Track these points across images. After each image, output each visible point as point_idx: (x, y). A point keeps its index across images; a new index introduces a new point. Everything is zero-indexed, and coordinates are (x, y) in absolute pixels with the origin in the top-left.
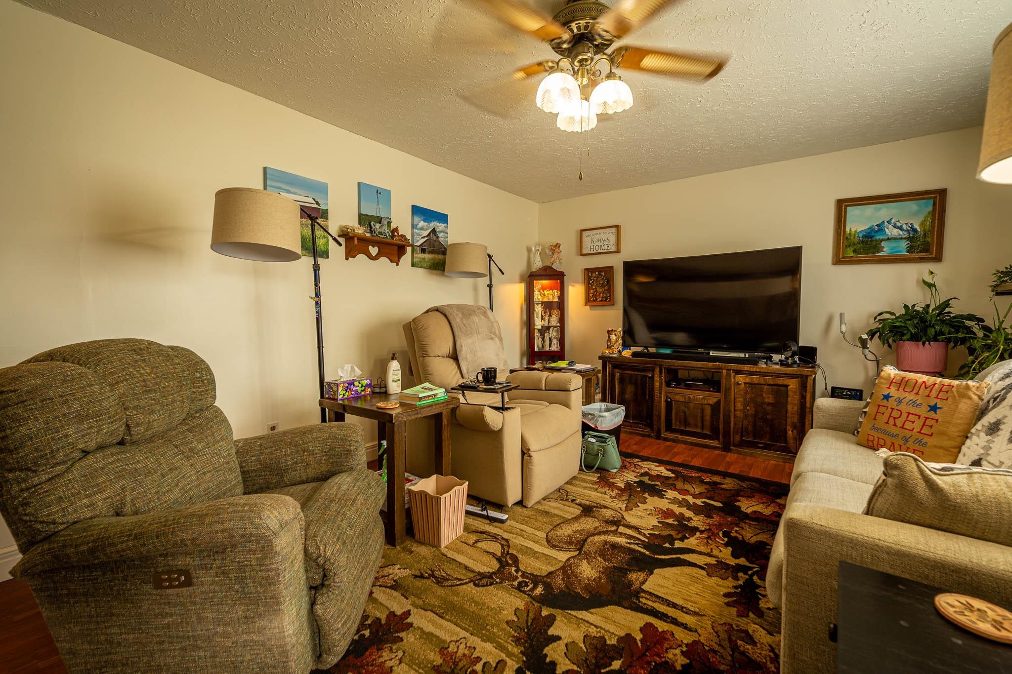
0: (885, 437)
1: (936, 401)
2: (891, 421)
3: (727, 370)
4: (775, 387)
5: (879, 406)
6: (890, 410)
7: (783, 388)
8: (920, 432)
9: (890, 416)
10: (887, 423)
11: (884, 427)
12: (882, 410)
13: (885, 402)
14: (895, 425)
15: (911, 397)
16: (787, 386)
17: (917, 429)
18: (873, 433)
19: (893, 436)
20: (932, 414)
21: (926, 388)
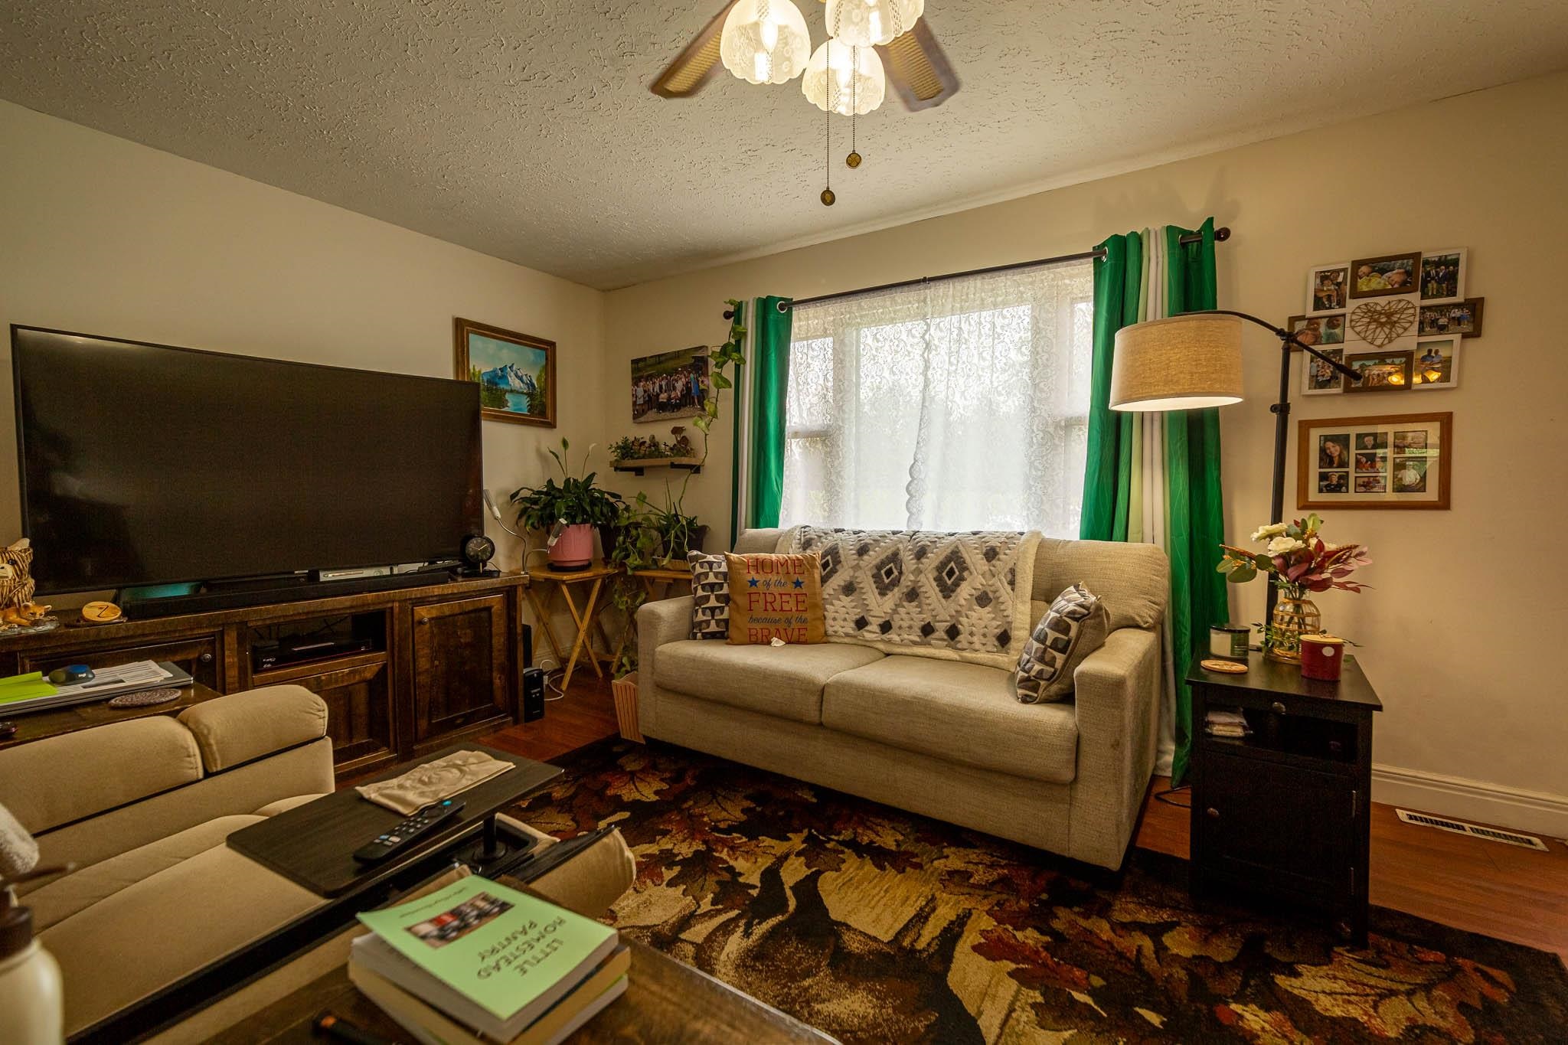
0: (768, 625)
1: (796, 576)
2: (769, 607)
3: (399, 601)
4: (473, 615)
5: (750, 594)
6: (762, 596)
7: (484, 614)
8: (797, 610)
9: (766, 602)
10: (766, 610)
11: (764, 615)
12: (754, 598)
13: (753, 589)
14: (774, 610)
15: (774, 578)
16: (489, 609)
17: (794, 609)
18: (754, 625)
19: (775, 622)
20: (798, 590)
21: (782, 566)
